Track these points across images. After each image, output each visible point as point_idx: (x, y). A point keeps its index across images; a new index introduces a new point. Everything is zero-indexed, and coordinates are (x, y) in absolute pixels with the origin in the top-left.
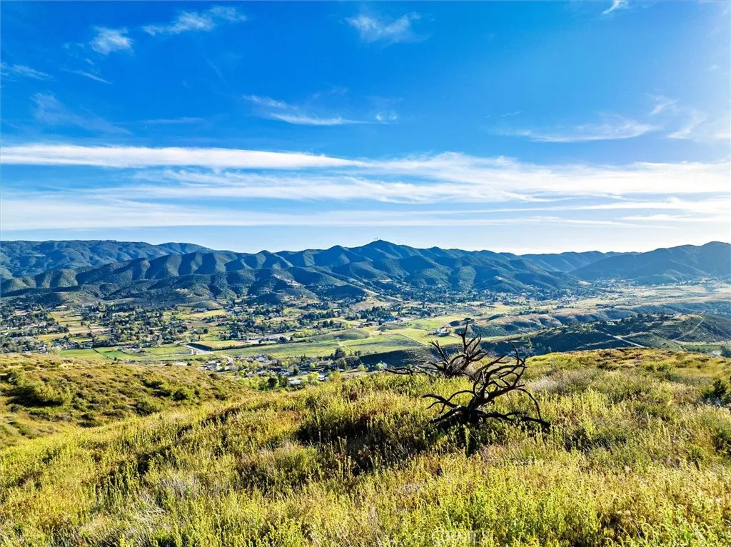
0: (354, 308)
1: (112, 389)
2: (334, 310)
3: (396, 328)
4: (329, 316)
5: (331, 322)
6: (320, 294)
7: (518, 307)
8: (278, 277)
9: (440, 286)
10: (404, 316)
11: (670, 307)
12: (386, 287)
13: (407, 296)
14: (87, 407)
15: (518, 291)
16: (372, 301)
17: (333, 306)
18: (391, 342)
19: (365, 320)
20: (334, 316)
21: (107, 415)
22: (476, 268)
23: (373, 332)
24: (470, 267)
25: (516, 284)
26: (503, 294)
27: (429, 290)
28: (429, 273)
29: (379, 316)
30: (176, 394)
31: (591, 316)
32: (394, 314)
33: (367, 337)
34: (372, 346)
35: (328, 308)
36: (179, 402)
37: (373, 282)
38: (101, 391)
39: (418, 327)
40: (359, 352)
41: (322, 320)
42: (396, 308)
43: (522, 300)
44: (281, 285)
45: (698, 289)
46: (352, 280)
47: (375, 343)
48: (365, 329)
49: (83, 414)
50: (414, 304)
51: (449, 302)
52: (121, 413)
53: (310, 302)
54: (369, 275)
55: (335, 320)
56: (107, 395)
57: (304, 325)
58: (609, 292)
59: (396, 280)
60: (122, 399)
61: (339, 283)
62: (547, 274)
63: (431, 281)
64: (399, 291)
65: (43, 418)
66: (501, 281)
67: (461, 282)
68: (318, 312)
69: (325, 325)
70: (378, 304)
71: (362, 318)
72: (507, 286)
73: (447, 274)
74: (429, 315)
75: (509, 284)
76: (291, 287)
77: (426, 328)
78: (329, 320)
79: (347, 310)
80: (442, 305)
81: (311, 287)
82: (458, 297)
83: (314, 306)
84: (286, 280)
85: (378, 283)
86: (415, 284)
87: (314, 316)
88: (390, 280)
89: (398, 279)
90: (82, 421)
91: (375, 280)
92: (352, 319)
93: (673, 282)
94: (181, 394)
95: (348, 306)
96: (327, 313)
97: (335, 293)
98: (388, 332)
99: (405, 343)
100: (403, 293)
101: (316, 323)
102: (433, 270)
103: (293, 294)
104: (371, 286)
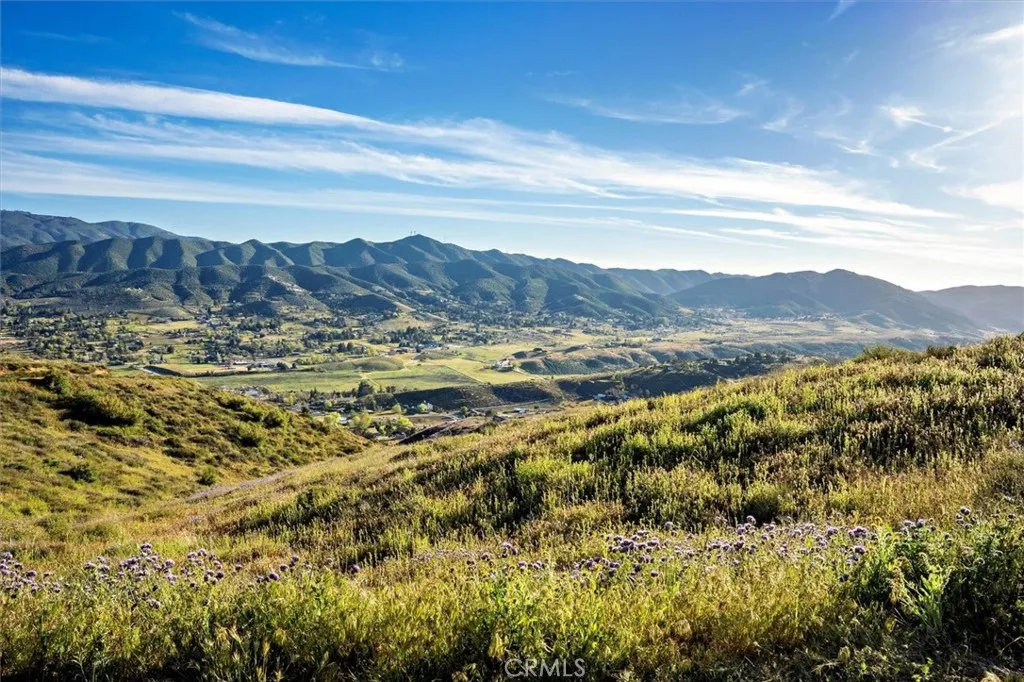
0: (381, 327)
1: (187, 408)
2: (353, 329)
3: (440, 358)
4: (345, 336)
5: (350, 345)
6: (331, 305)
7: (603, 337)
8: (274, 279)
9: (500, 303)
10: (451, 342)
11: (788, 347)
12: (426, 300)
13: (454, 315)
14: (165, 429)
15: (603, 316)
16: (406, 318)
17: (352, 323)
18: (434, 376)
19: (397, 345)
20: (353, 337)
21: (195, 441)
22: (549, 282)
23: (408, 362)
24: (540, 280)
25: (600, 306)
26: (583, 319)
27: (485, 307)
28: (486, 284)
29: (416, 340)
30: (266, 419)
31: (695, 353)
32: (437, 338)
33: (400, 368)
34: (409, 380)
35: (345, 326)
36: (273, 430)
37: (408, 293)
38: (174, 408)
39: (470, 357)
40: (393, 388)
41: (336, 343)
42: (438, 330)
43: (607, 327)
44: (277, 290)
45: (818, 327)
46: (378, 288)
47: (412, 377)
48: (398, 357)
49: (164, 439)
50: (463, 326)
51: (511, 326)
52: (213, 441)
53: (319, 316)
54: (401, 283)
55: (355, 343)
56: (183, 415)
57: (310, 347)
58: (716, 324)
59: (440, 292)
60: (205, 421)
61: (360, 292)
63: (488, 296)
64: (443, 307)
65: (117, 441)
66: (582, 302)
67: (528, 300)
68: (330, 330)
69: (341, 349)
70: (414, 324)
71: (392, 341)
72: (588, 308)
73: (509, 288)
74: (485, 342)
75: (591, 306)
76: (291, 293)
77: (482, 359)
78: (346, 343)
79: (370, 330)
80: (502, 329)
81: (320, 295)
82: (524, 319)
83: (323, 322)
84: (284, 283)
85: (414, 295)
86: (465, 299)
87: (324, 336)
88: (430, 291)
89: (442, 290)
90: (166, 448)
91: (410, 290)
92: (379, 342)
93: (791, 315)
94: (274, 420)
95: (372, 324)
96: (343, 333)
97: (353, 305)
98: (429, 363)
99: (453, 378)
100: (450, 309)
101: (327, 346)
102: (490, 280)
103: (295, 303)
104: (405, 298)
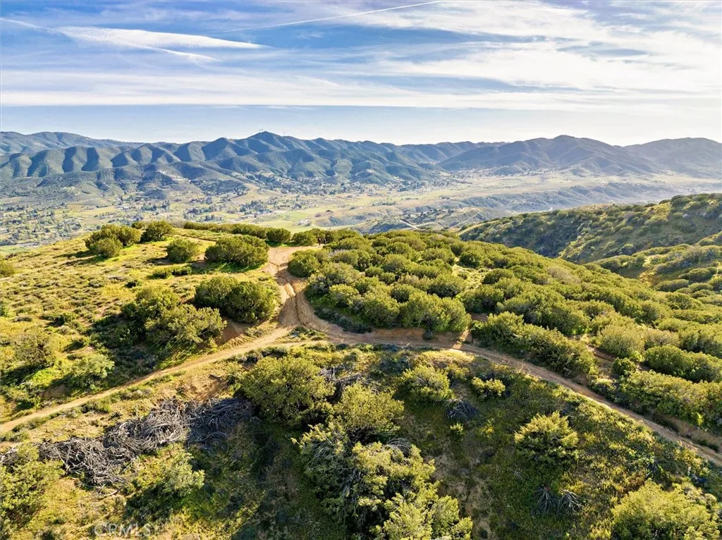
0: (234, 201)
2: (217, 204)
4: (210, 210)
5: (213, 217)
6: (204, 189)
7: (380, 198)
8: (164, 173)
9: (317, 178)
10: (279, 209)
12: (268, 180)
13: (287, 188)
15: (384, 183)
16: (252, 194)
17: (216, 200)
19: (244, 213)
20: (216, 210)
22: (354, 161)
24: (346, 160)
25: (384, 176)
26: (371, 186)
27: (307, 182)
28: (310, 166)
29: (256, 209)
31: (427, 207)
32: (270, 207)
35: (212, 203)
37: (256, 176)
39: (287, 218)
41: (205, 214)
42: (273, 202)
43: (384, 190)
44: (167, 181)
45: (536, 180)
46: (235, 174)
48: (242, 222)
50: (290, 196)
51: (321, 194)
53: (195, 197)
54: (251, 168)
55: (216, 214)
57: (188, 219)
58: (462, 183)
59: (278, 174)
61: (223, 178)
62: (416, 165)
63: (310, 174)
64: (278, 184)
66: (370, 174)
67: (337, 175)
68: (202, 206)
69: (207, 219)
70: (257, 198)
71: (241, 211)
72: (376, 179)
73: (325, 168)
74: (300, 207)
75: (377, 177)
76: (176, 182)
78: (210, 215)
79: (228, 204)
80: (314, 197)
81: (196, 182)
82: (331, 189)
83: (198, 201)
84: (171, 176)
85: (259, 177)
86: (295, 178)
87: (197, 211)
88: (272, 173)
89: (280, 172)
91: (258, 173)
92: (232, 213)
93: (519, 172)
95: (229, 200)
96: (210, 208)
97: (219, 188)
100: (283, 186)
101: (199, 217)
102: (313, 163)
103: (179, 189)
104: (253, 179)
